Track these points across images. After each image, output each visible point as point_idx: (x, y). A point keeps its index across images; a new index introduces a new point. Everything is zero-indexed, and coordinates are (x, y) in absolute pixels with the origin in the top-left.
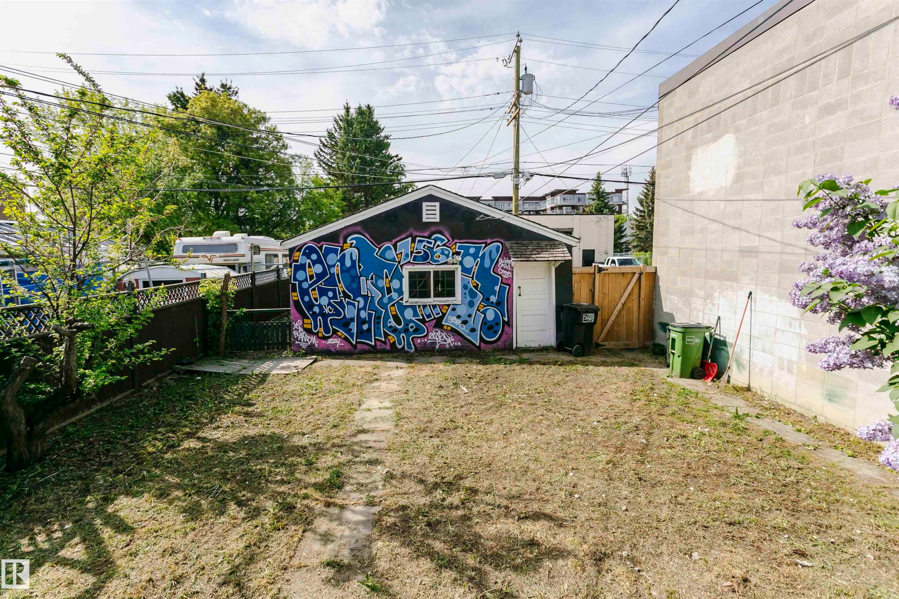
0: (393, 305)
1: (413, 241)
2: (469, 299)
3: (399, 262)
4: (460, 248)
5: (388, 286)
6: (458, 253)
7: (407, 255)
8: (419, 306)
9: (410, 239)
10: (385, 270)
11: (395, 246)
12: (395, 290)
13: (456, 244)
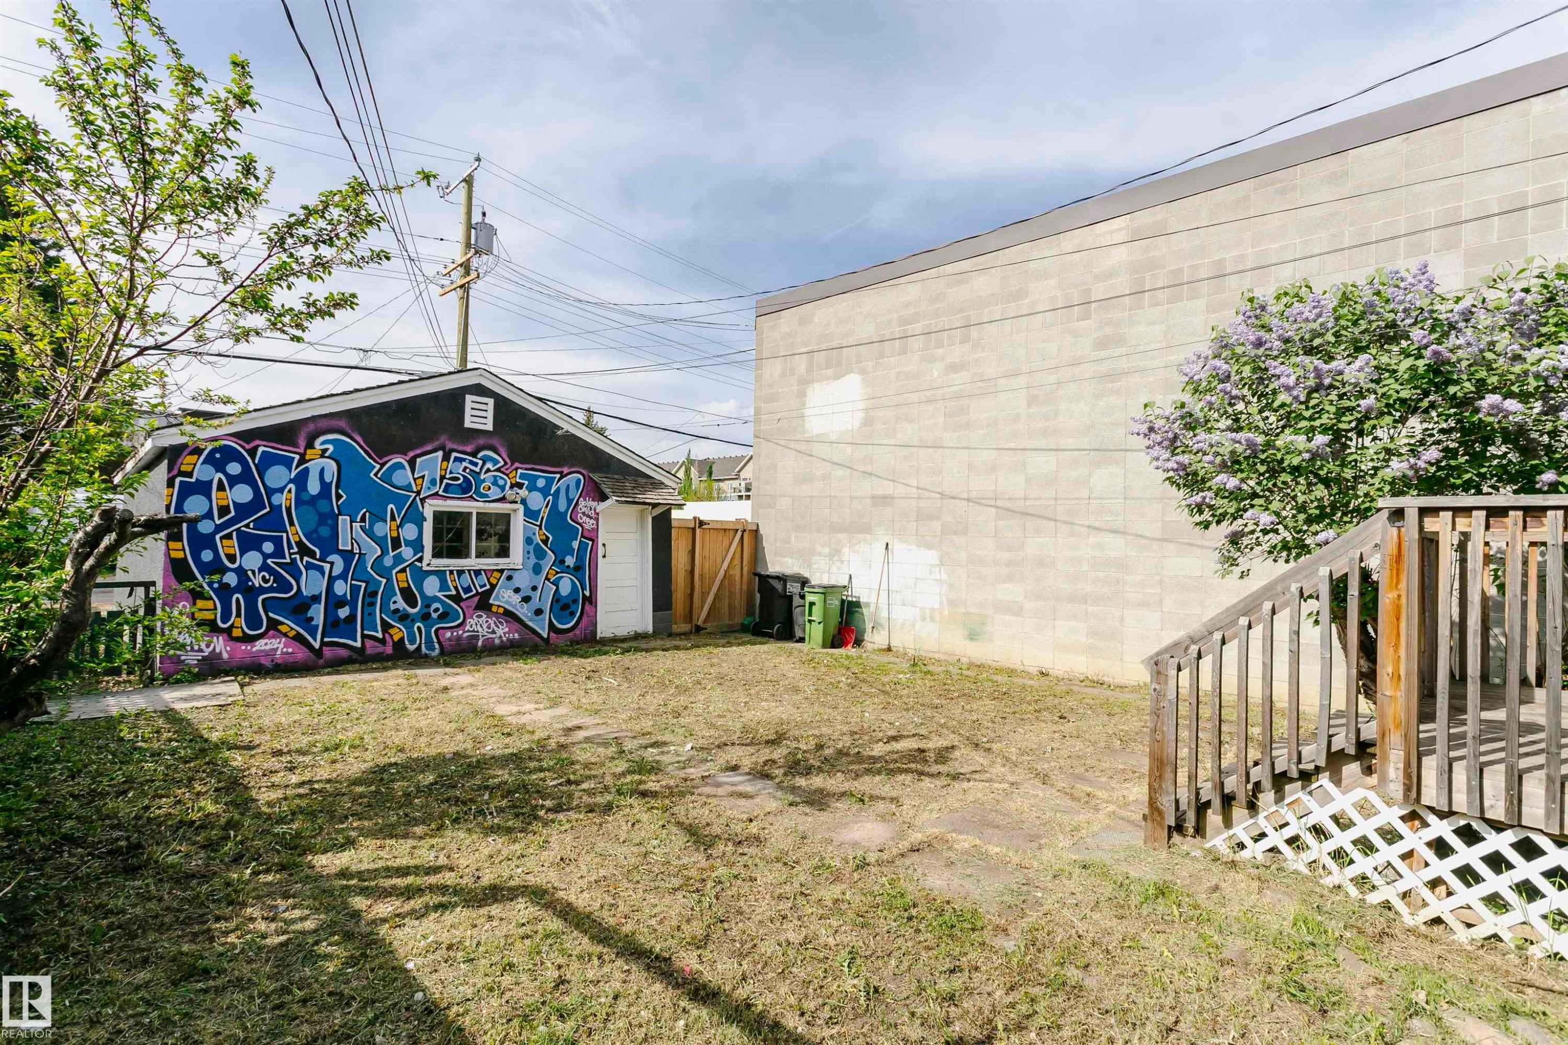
0: (403, 570)
1: (446, 458)
2: (533, 560)
3: (418, 493)
4: (523, 476)
5: (395, 534)
6: (520, 486)
7: (433, 482)
8: (451, 572)
9: (440, 454)
10: (391, 506)
11: (412, 463)
12: (408, 543)
13: (516, 469)
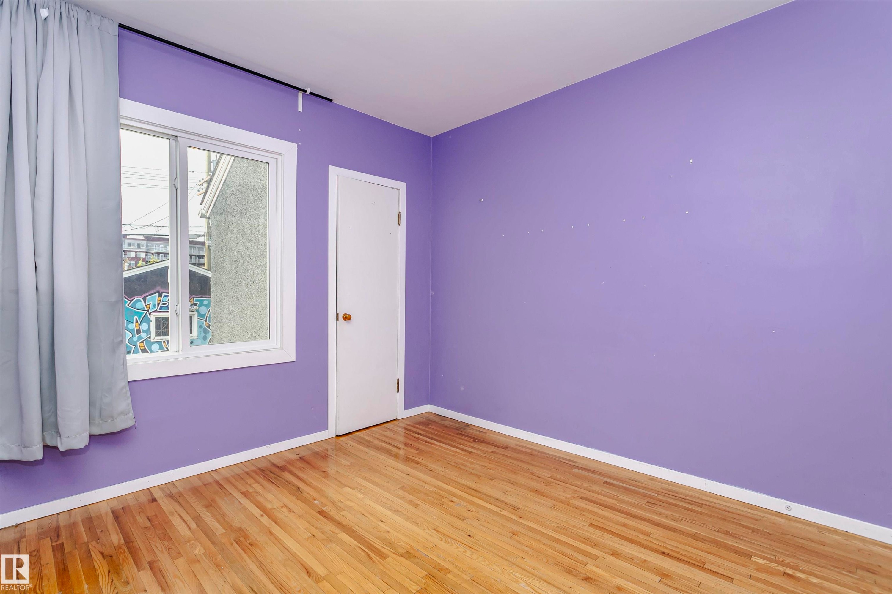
0: (142, 342)
1: (160, 296)
2: (203, 334)
3: (148, 311)
4: (196, 300)
5: (138, 328)
6: (195, 304)
7: (154, 306)
8: (164, 342)
9: (157, 294)
10: (136, 317)
11: (144, 299)
12: (144, 331)
13: (193, 298)
